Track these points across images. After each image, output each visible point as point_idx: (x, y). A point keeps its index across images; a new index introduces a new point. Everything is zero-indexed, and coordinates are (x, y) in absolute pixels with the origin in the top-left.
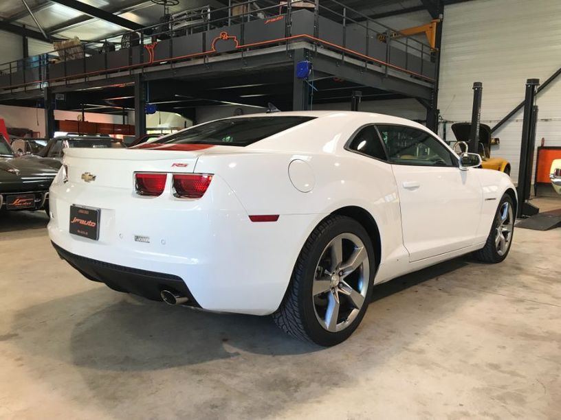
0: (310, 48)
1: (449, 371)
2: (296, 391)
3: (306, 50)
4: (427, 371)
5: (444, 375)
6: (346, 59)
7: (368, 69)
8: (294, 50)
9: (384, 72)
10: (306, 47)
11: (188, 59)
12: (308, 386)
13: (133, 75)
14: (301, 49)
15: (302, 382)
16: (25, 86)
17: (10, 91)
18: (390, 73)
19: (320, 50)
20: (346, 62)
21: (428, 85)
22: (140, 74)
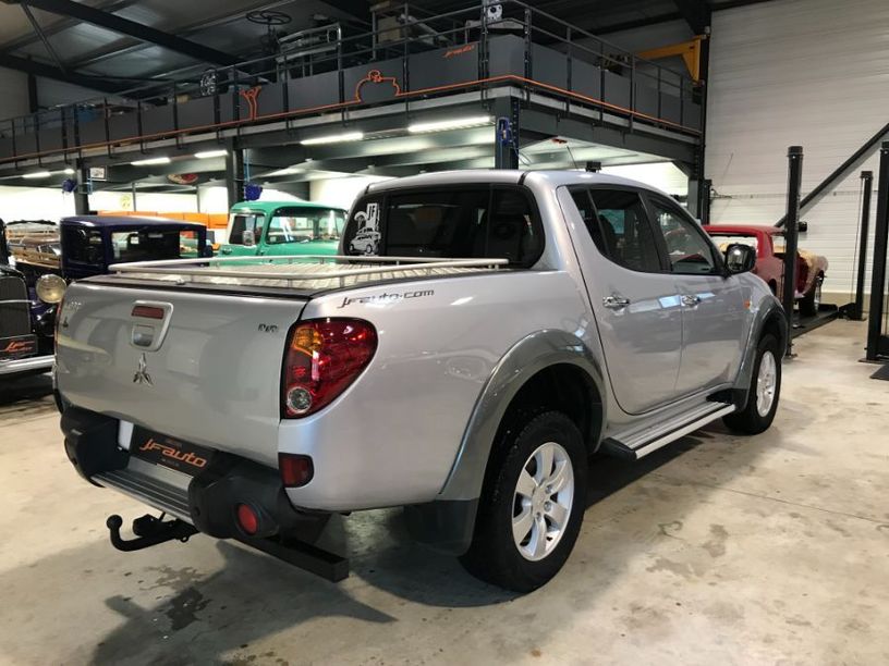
0: (519, 96)
6: (573, 109)
7: (604, 122)
8: (494, 99)
9: (627, 125)
11: (317, 114)
13: (223, 139)
14: (506, 97)
16: (40, 157)
18: (636, 126)
19: (535, 99)
20: (572, 113)
21: (690, 140)
22: (234, 137)
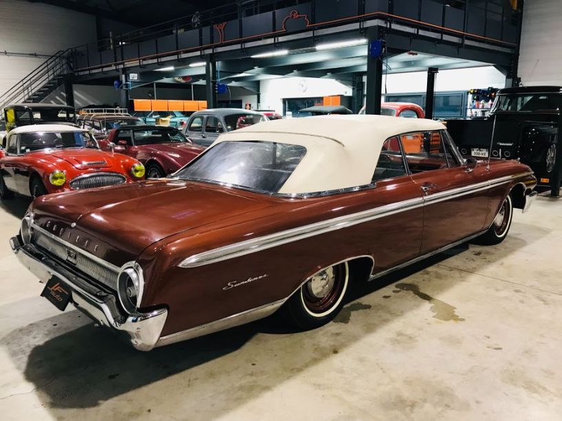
0: (385, 25)
1: (556, 396)
2: (412, 412)
3: (380, 27)
4: (535, 395)
5: (551, 400)
6: (421, 32)
7: (444, 41)
8: (367, 28)
9: (460, 42)
10: (380, 25)
11: (259, 39)
12: (422, 407)
13: (204, 55)
14: (375, 26)
15: (416, 402)
16: (102, 67)
17: (87, 72)
18: (467, 42)
19: (395, 27)
20: (421, 36)
21: (508, 51)
22: (211, 54)
